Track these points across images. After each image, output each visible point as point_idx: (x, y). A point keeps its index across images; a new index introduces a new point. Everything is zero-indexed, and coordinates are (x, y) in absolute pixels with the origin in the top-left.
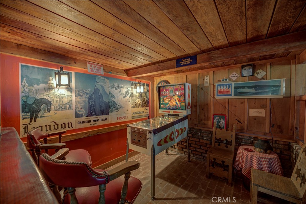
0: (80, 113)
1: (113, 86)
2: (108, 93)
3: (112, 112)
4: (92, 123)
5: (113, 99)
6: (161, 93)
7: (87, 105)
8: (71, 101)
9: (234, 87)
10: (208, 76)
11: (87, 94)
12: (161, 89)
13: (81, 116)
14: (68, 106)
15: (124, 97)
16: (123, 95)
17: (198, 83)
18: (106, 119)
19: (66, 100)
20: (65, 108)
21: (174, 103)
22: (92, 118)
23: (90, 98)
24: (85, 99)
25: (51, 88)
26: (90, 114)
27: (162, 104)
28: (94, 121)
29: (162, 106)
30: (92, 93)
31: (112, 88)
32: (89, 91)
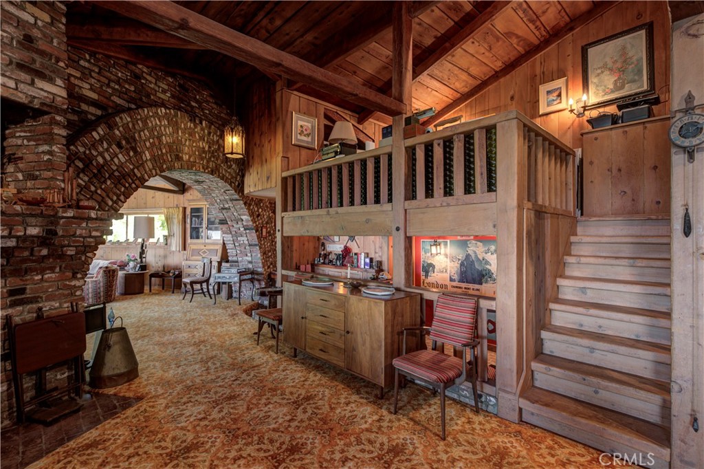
0: (453, 278)
1: (488, 250)
2: (481, 259)
3: (486, 282)
4: (464, 290)
5: (488, 267)
7: (459, 271)
8: (447, 266)
11: (459, 259)
13: (454, 280)
14: (445, 270)
18: (478, 290)
19: (443, 266)
20: (443, 272)
23: (462, 264)
24: (457, 265)
25: (433, 255)
28: (465, 288)
30: (464, 259)
31: (486, 253)
32: (461, 256)
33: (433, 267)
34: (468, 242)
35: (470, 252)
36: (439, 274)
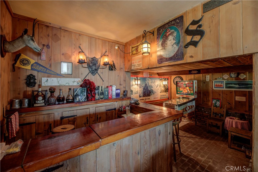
0: (141, 95)
1: (152, 82)
2: (150, 85)
3: (152, 95)
4: (145, 100)
5: (152, 88)
7: (143, 92)
8: (138, 90)
9: (225, 83)
10: (209, 76)
11: (143, 86)
12: (178, 83)
13: (141, 97)
14: (137, 92)
15: (157, 87)
16: (156, 86)
17: (202, 79)
18: (149, 99)
21: (186, 91)
22: (144, 98)
23: (144, 89)
24: (142, 89)
26: (144, 96)
27: (179, 91)
28: (145, 99)
29: (178, 92)
30: (144, 86)
31: (152, 83)
32: (144, 85)
33: (132, 91)
34: (146, 79)
35: (147, 83)
36: (135, 95)
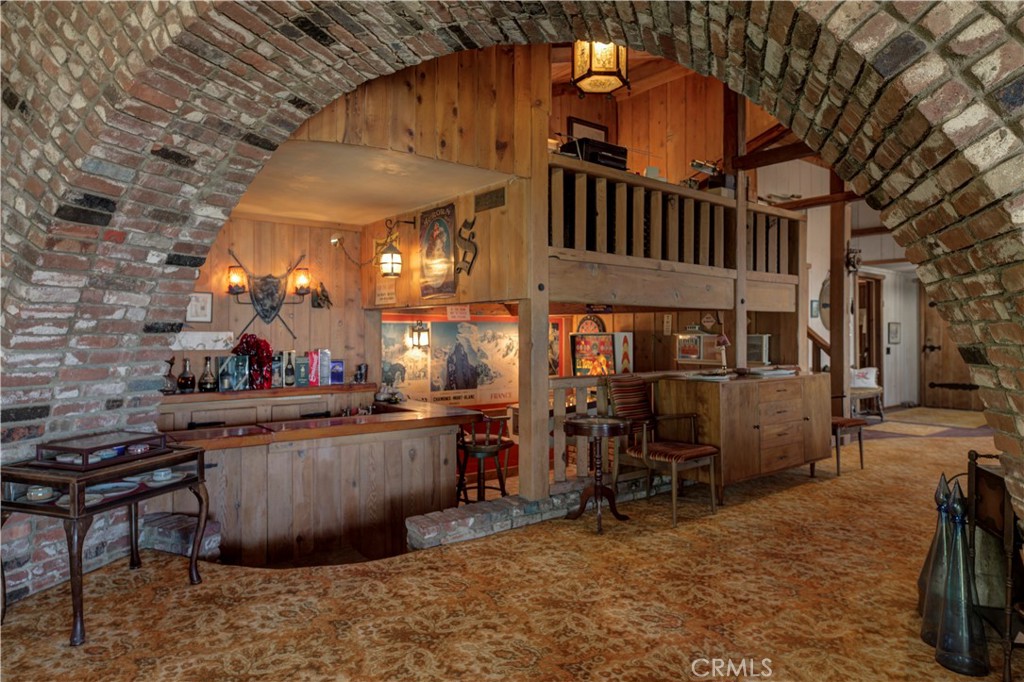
0: (436, 384)
1: (485, 336)
2: (476, 350)
3: (482, 384)
4: (453, 401)
5: (484, 361)
6: (578, 347)
7: (446, 373)
8: (426, 366)
10: (670, 316)
11: (446, 353)
12: (577, 339)
13: (438, 389)
14: (422, 374)
15: (504, 356)
16: (503, 352)
17: (653, 328)
18: (472, 397)
19: (420, 366)
20: (419, 377)
22: (452, 393)
23: (450, 361)
24: (443, 362)
25: (404, 349)
26: (449, 387)
28: (455, 398)
29: (578, 374)
30: (452, 352)
31: (482, 341)
32: (449, 349)
33: (403, 370)
34: (459, 326)
35: (462, 341)
36: (413, 382)
